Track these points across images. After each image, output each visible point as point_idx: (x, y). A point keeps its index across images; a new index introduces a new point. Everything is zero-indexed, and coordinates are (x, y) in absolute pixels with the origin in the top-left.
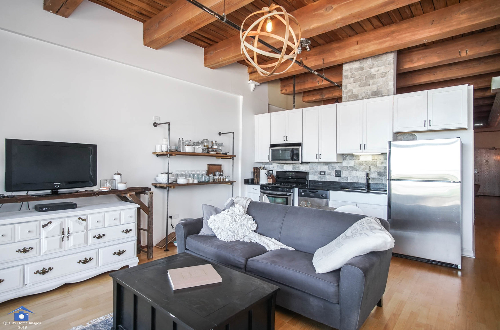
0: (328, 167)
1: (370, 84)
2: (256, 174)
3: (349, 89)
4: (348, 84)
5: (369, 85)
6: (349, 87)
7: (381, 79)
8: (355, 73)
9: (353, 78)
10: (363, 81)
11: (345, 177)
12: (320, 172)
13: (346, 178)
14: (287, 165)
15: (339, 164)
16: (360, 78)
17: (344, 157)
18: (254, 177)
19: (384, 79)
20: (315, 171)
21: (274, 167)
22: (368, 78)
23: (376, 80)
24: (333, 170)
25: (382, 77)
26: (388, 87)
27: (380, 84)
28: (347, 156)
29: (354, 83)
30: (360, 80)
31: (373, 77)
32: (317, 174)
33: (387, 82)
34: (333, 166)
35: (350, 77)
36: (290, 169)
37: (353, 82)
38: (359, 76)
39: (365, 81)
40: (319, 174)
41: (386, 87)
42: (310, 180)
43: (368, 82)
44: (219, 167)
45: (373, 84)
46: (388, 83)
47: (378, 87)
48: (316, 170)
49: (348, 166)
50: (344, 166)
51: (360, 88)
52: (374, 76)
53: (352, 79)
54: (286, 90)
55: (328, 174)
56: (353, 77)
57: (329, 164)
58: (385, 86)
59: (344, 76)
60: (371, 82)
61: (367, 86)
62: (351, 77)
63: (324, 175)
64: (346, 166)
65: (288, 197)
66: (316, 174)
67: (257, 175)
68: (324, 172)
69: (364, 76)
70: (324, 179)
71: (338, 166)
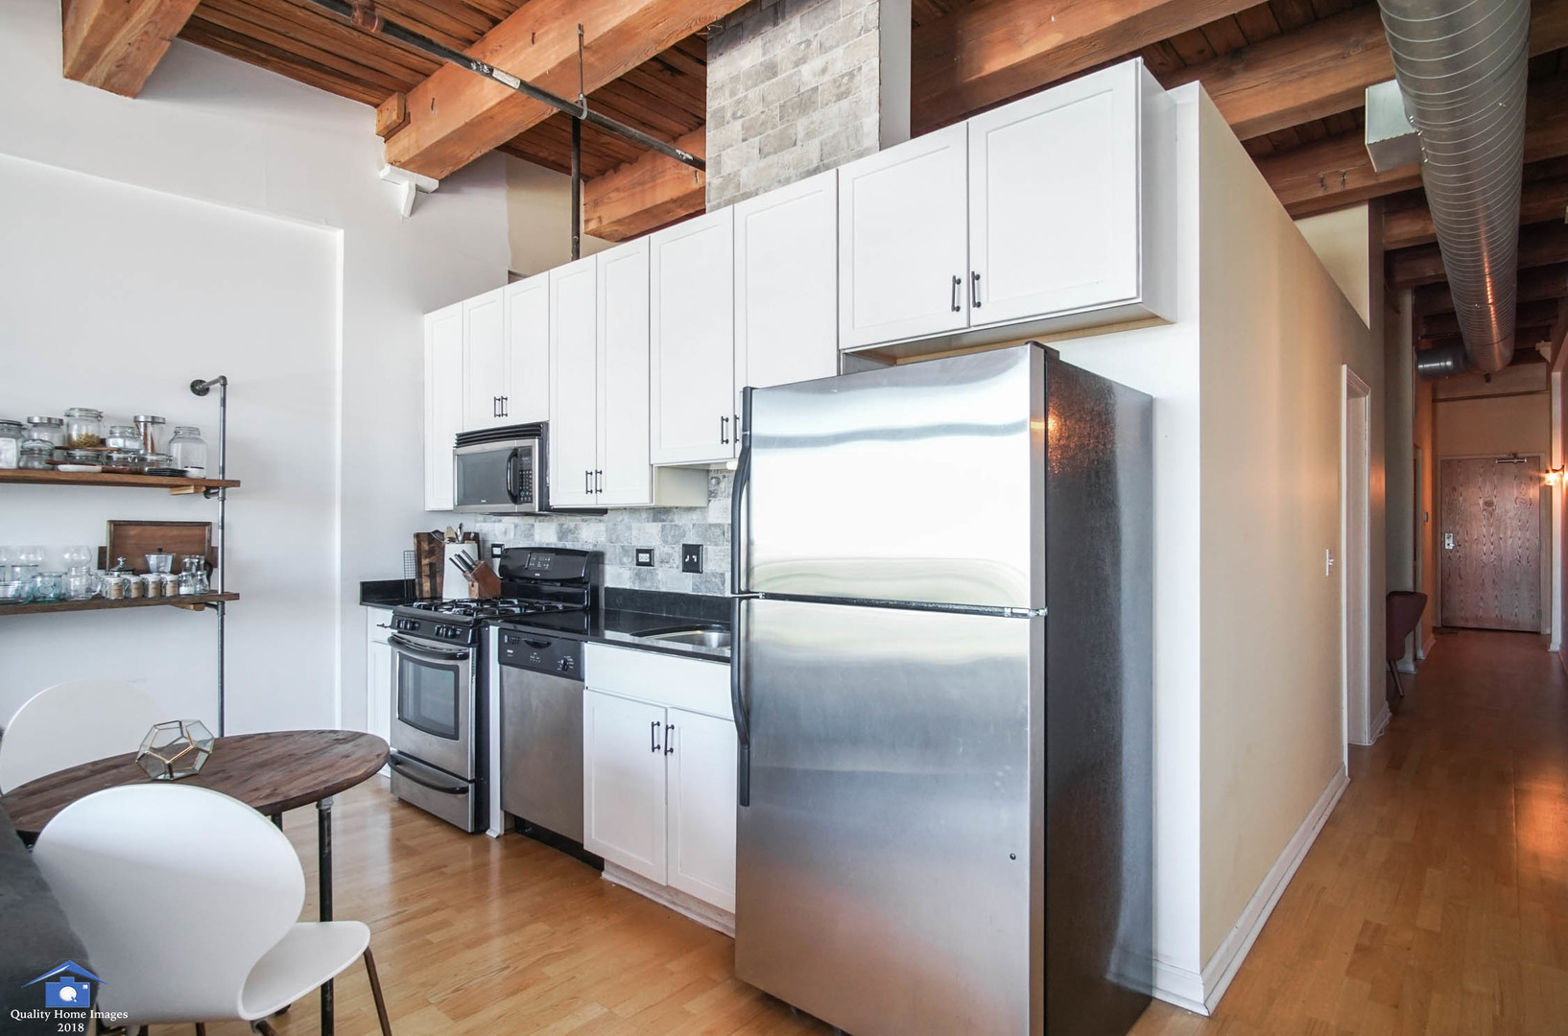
0: (663, 528)
1: (800, 137)
2: (425, 561)
3: (728, 172)
4: (724, 150)
5: (795, 144)
6: (729, 165)
7: (834, 108)
8: (746, 96)
9: (741, 117)
10: (774, 126)
11: (714, 574)
12: (639, 551)
13: (718, 581)
14: (543, 521)
15: (695, 517)
16: (763, 116)
17: (714, 481)
18: (419, 574)
19: (845, 103)
20: (622, 547)
21: (505, 533)
22: (790, 111)
23: (817, 116)
24: (676, 542)
25: (839, 97)
26: (859, 143)
27: (831, 134)
28: (720, 476)
29: (744, 140)
30: (762, 124)
31: (805, 102)
32: (630, 560)
33: (856, 117)
34: (676, 522)
35: (729, 115)
36: (550, 541)
37: (740, 137)
38: (760, 108)
39: (780, 127)
40: (635, 562)
41: (852, 141)
42: (607, 589)
43: (791, 131)
44: (196, 531)
45: (810, 135)
46: (858, 122)
47: (826, 150)
48: (626, 544)
49: (723, 525)
50: (710, 525)
51: (763, 163)
52: (810, 99)
53: (737, 125)
54: (600, 219)
55: (662, 562)
56: (739, 113)
57: (664, 517)
58: (847, 139)
59: (712, 116)
60: (801, 125)
61: (788, 147)
62: (734, 117)
63: (649, 564)
64: (719, 524)
65: (460, 663)
66: (625, 560)
67: (431, 565)
68: (649, 551)
69: (777, 104)
70: (648, 584)
71: (694, 525)
